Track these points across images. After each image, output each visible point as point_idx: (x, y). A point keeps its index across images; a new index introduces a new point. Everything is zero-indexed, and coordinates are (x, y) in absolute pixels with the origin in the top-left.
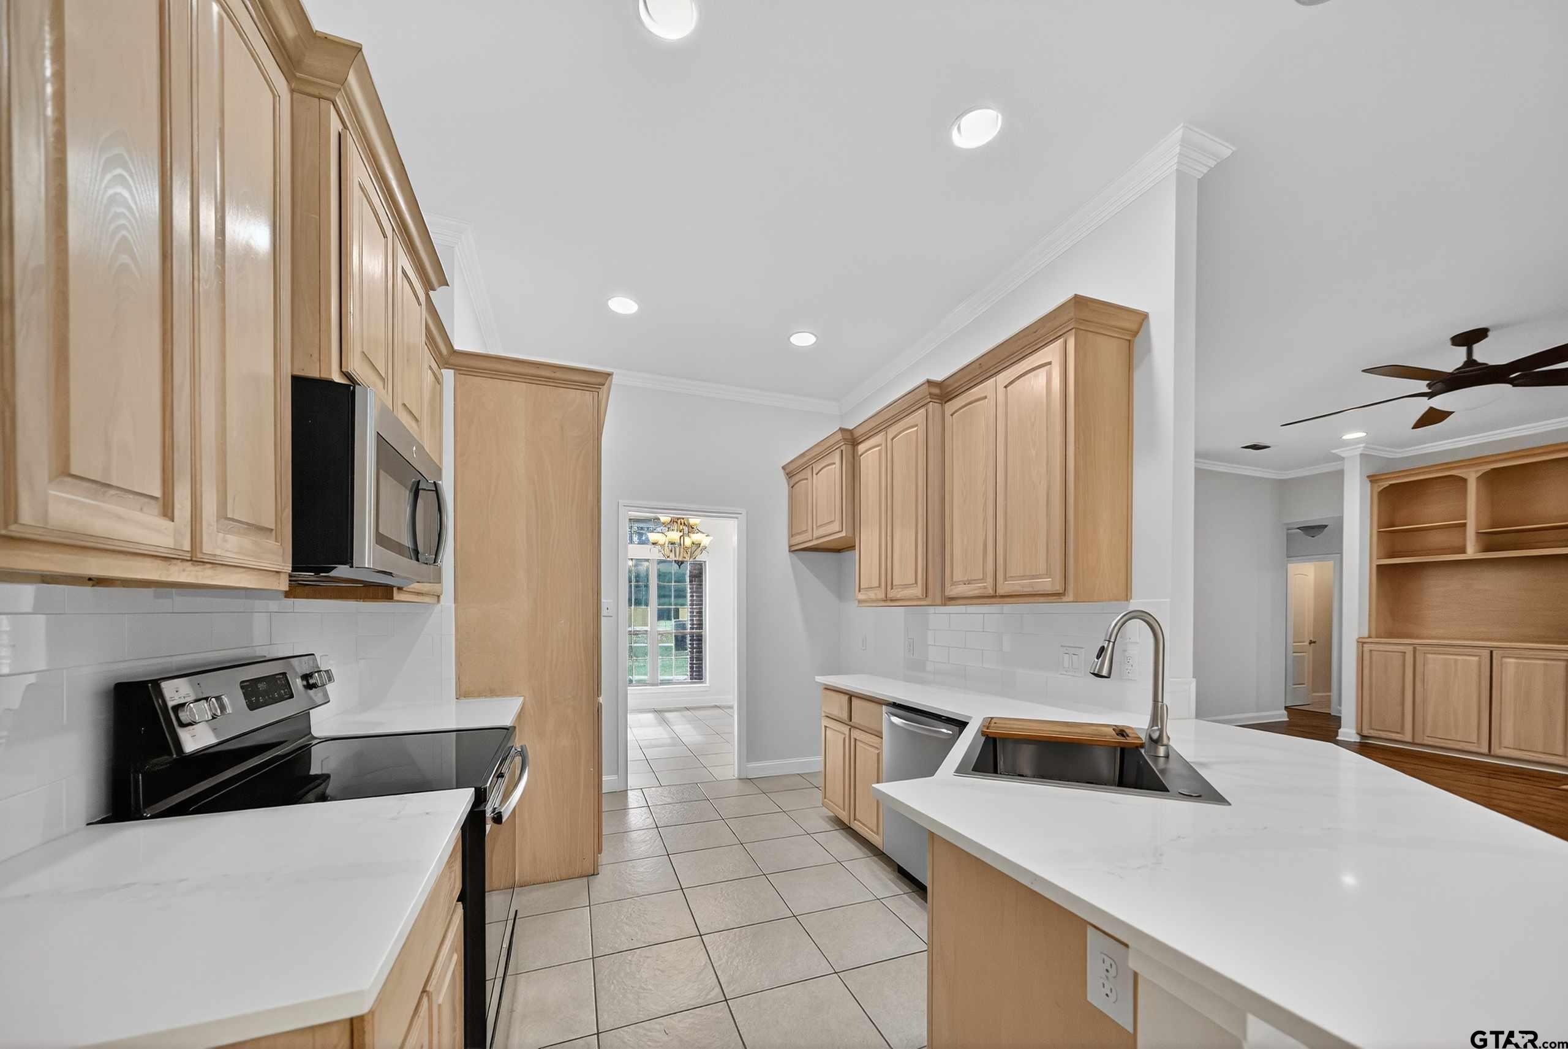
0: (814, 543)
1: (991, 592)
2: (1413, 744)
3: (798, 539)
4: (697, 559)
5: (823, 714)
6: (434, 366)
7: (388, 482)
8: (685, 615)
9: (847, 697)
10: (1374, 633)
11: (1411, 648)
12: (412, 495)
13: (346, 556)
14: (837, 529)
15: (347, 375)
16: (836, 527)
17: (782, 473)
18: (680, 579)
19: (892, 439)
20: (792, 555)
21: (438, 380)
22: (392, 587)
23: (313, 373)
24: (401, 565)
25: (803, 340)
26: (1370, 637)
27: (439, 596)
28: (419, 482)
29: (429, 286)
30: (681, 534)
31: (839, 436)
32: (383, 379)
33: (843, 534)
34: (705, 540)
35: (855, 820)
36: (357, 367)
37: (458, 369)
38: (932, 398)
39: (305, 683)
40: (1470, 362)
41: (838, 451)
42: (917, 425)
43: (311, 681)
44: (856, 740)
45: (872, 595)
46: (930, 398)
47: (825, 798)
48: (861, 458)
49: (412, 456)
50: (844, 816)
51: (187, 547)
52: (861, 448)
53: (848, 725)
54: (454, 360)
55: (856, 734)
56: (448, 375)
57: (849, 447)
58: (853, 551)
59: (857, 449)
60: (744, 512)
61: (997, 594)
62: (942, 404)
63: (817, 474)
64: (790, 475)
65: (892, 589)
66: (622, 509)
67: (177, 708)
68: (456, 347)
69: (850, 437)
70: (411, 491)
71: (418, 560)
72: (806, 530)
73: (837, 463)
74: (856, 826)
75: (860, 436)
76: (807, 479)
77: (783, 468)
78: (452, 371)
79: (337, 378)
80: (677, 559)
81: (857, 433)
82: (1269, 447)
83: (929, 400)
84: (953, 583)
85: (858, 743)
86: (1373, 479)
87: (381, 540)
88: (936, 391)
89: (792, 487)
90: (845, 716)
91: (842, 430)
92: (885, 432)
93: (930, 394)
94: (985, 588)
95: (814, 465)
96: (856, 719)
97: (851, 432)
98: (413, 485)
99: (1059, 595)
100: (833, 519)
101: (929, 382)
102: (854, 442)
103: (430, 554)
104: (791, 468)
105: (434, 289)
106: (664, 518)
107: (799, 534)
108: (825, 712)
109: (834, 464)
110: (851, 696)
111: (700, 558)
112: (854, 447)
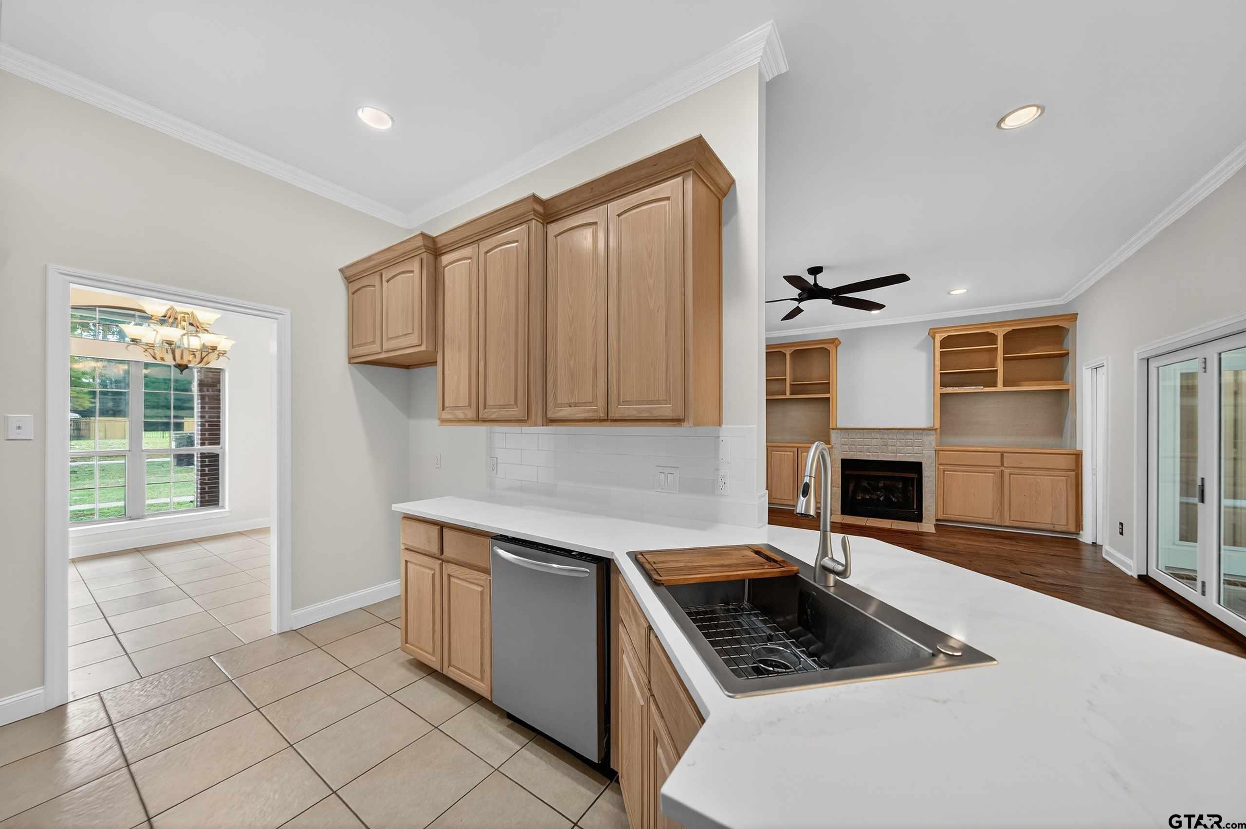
0: (383, 356)
1: (602, 415)
3: (361, 351)
4: (211, 366)
5: (403, 547)
8: (193, 425)
9: (439, 527)
14: (416, 342)
16: (414, 339)
18: (184, 387)
19: (486, 253)
30: (185, 332)
31: (420, 242)
33: (423, 348)
34: (223, 343)
35: (449, 665)
38: (537, 216)
41: (418, 258)
42: (517, 241)
44: (449, 576)
45: (460, 415)
46: (535, 215)
47: (407, 643)
48: (446, 269)
50: (434, 662)
52: (445, 259)
53: (439, 559)
55: (449, 569)
57: (431, 257)
58: (435, 367)
59: (441, 260)
60: (288, 313)
61: (609, 418)
62: (543, 224)
63: (388, 281)
64: (350, 280)
65: (485, 408)
69: (431, 246)
72: (373, 341)
73: (415, 272)
74: (452, 673)
75: (443, 246)
76: (374, 286)
77: (341, 270)
80: (178, 361)
81: (441, 243)
83: (532, 217)
84: (556, 405)
85: (453, 579)
88: (540, 209)
89: (353, 293)
90: (435, 550)
91: (423, 235)
92: (477, 245)
93: (534, 210)
94: (596, 411)
95: (382, 271)
96: (449, 553)
97: (433, 240)
99: (677, 421)
100: (410, 331)
101: (535, 198)
102: (436, 252)
104: (352, 272)
107: (360, 345)
108: (405, 544)
109: (412, 272)
110: (442, 526)
111: (214, 364)
112: (437, 257)
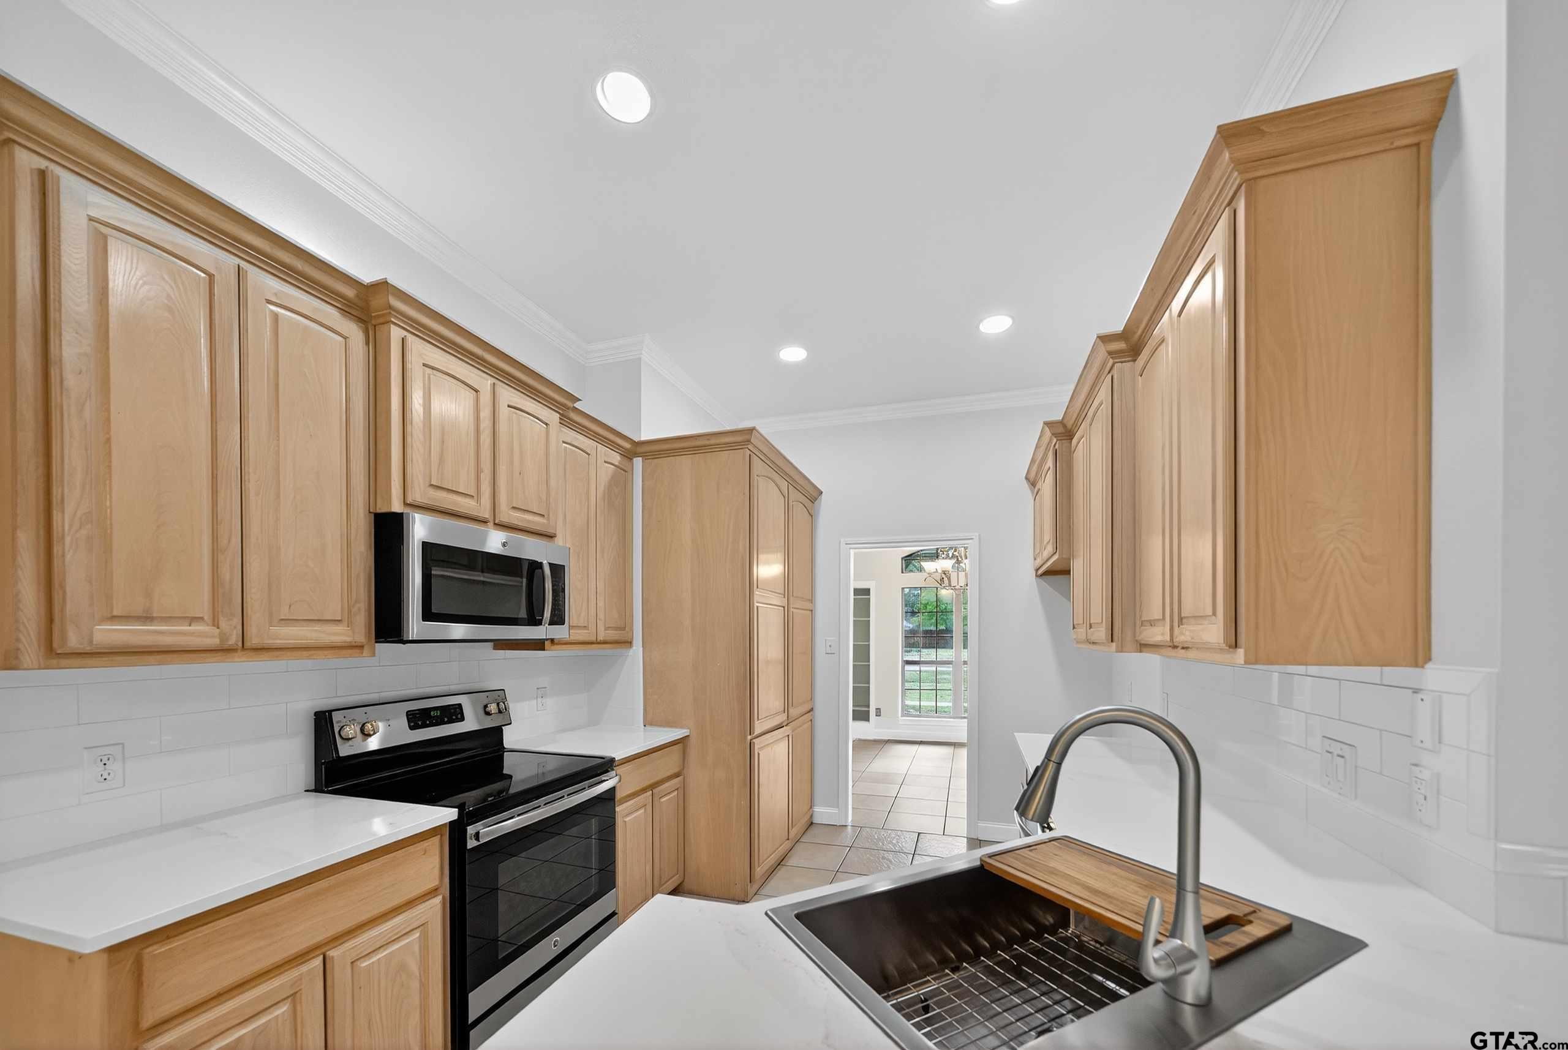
0: (1045, 567)
1: (1169, 639)
3: (1038, 562)
14: (1053, 550)
15: (411, 505)
16: (1051, 547)
19: (1091, 424)
20: (1039, 581)
21: (623, 469)
25: (995, 325)
29: (562, 407)
32: (471, 497)
33: (1058, 556)
36: (419, 498)
37: (645, 456)
41: (1053, 451)
42: (1104, 401)
45: (1080, 635)
46: (1112, 357)
48: (1074, 454)
54: (640, 449)
56: (638, 462)
57: (1066, 443)
59: (1072, 444)
61: (1174, 644)
63: (1044, 482)
65: (1090, 627)
66: (844, 548)
69: (1063, 430)
73: (1052, 467)
78: (641, 458)
79: (399, 509)
81: (1070, 425)
83: (1112, 361)
84: (1142, 624)
88: (1121, 345)
92: (1087, 416)
93: (1109, 353)
94: (1164, 632)
97: (1062, 423)
99: (1231, 652)
101: (1104, 339)
104: (1031, 477)
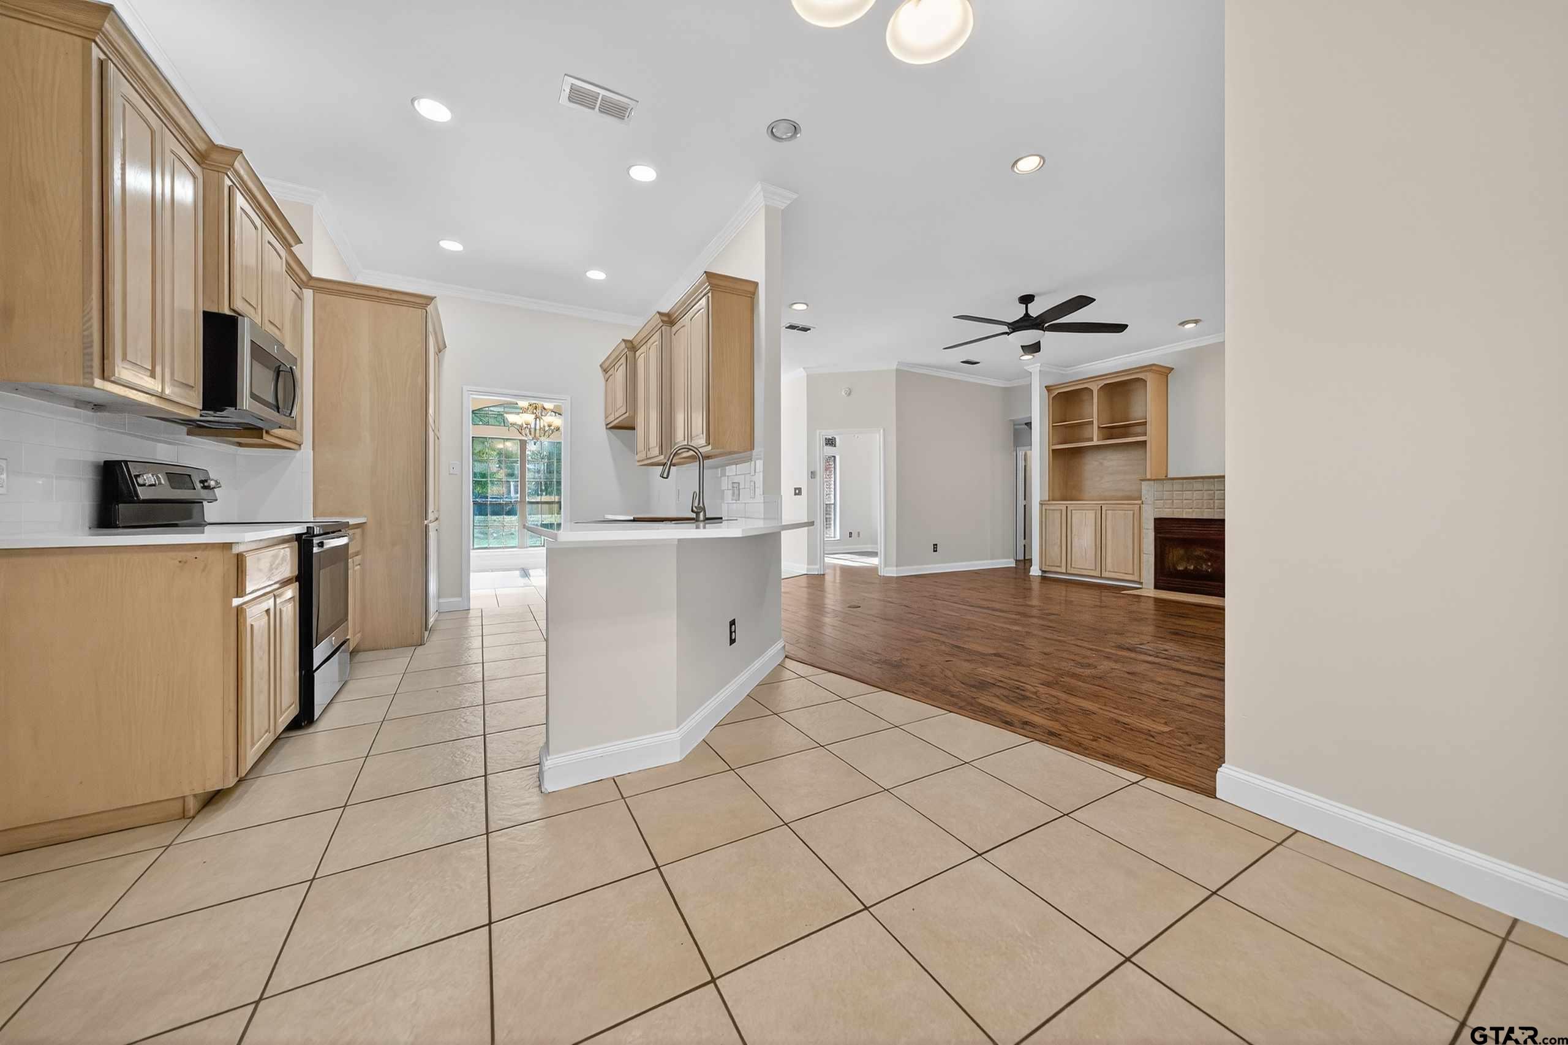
0: (617, 421)
2: (1066, 573)
3: (609, 419)
6: (297, 289)
7: (257, 366)
10: (1051, 498)
11: (1065, 506)
12: (275, 374)
13: (233, 403)
14: (626, 412)
15: (234, 311)
16: (625, 410)
17: (600, 370)
19: (650, 349)
20: (609, 431)
21: (300, 298)
22: (261, 429)
23: (214, 309)
24: (269, 413)
25: (596, 275)
26: (1049, 500)
27: (300, 445)
28: (280, 366)
29: (288, 246)
30: (535, 416)
31: (625, 345)
32: (255, 309)
33: (629, 416)
34: (556, 422)
36: (239, 305)
37: (316, 289)
38: (664, 323)
39: (202, 485)
40: (1027, 314)
41: (625, 356)
42: (658, 341)
43: (206, 484)
45: (641, 456)
46: (662, 324)
48: (638, 360)
49: (274, 351)
51: (160, 390)
52: (638, 353)
54: (312, 283)
56: (308, 294)
57: (632, 353)
58: (634, 429)
59: (636, 354)
60: (569, 399)
62: (668, 328)
63: (617, 371)
64: (605, 371)
65: (648, 451)
66: (465, 394)
67: (137, 476)
68: (314, 275)
69: (630, 346)
70: (274, 372)
71: (278, 412)
72: (613, 412)
73: (625, 364)
75: (637, 345)
76: (613, 375)
78: (311, 291)
79: (227, 312)
81: (635, 343)
82: (978, 363)
84: (675, 445)
86: (1049, 389)
87: (253, 396)
88: (665, 319)
89: (606, 380)
91: (625, 340)
92: (645, 345)
93: (661, 321)
95: (616, 364)
97: (631, 342)
98: (276, 368)
100: (623, 405)
101: (662, 312)
102: (634, 349)
103: (288, 409)
104: (605, 366)
105: (292, 246)
106: (523, 404)
107: (609, 414)
109: (623, 364)
112: (635, 352)
